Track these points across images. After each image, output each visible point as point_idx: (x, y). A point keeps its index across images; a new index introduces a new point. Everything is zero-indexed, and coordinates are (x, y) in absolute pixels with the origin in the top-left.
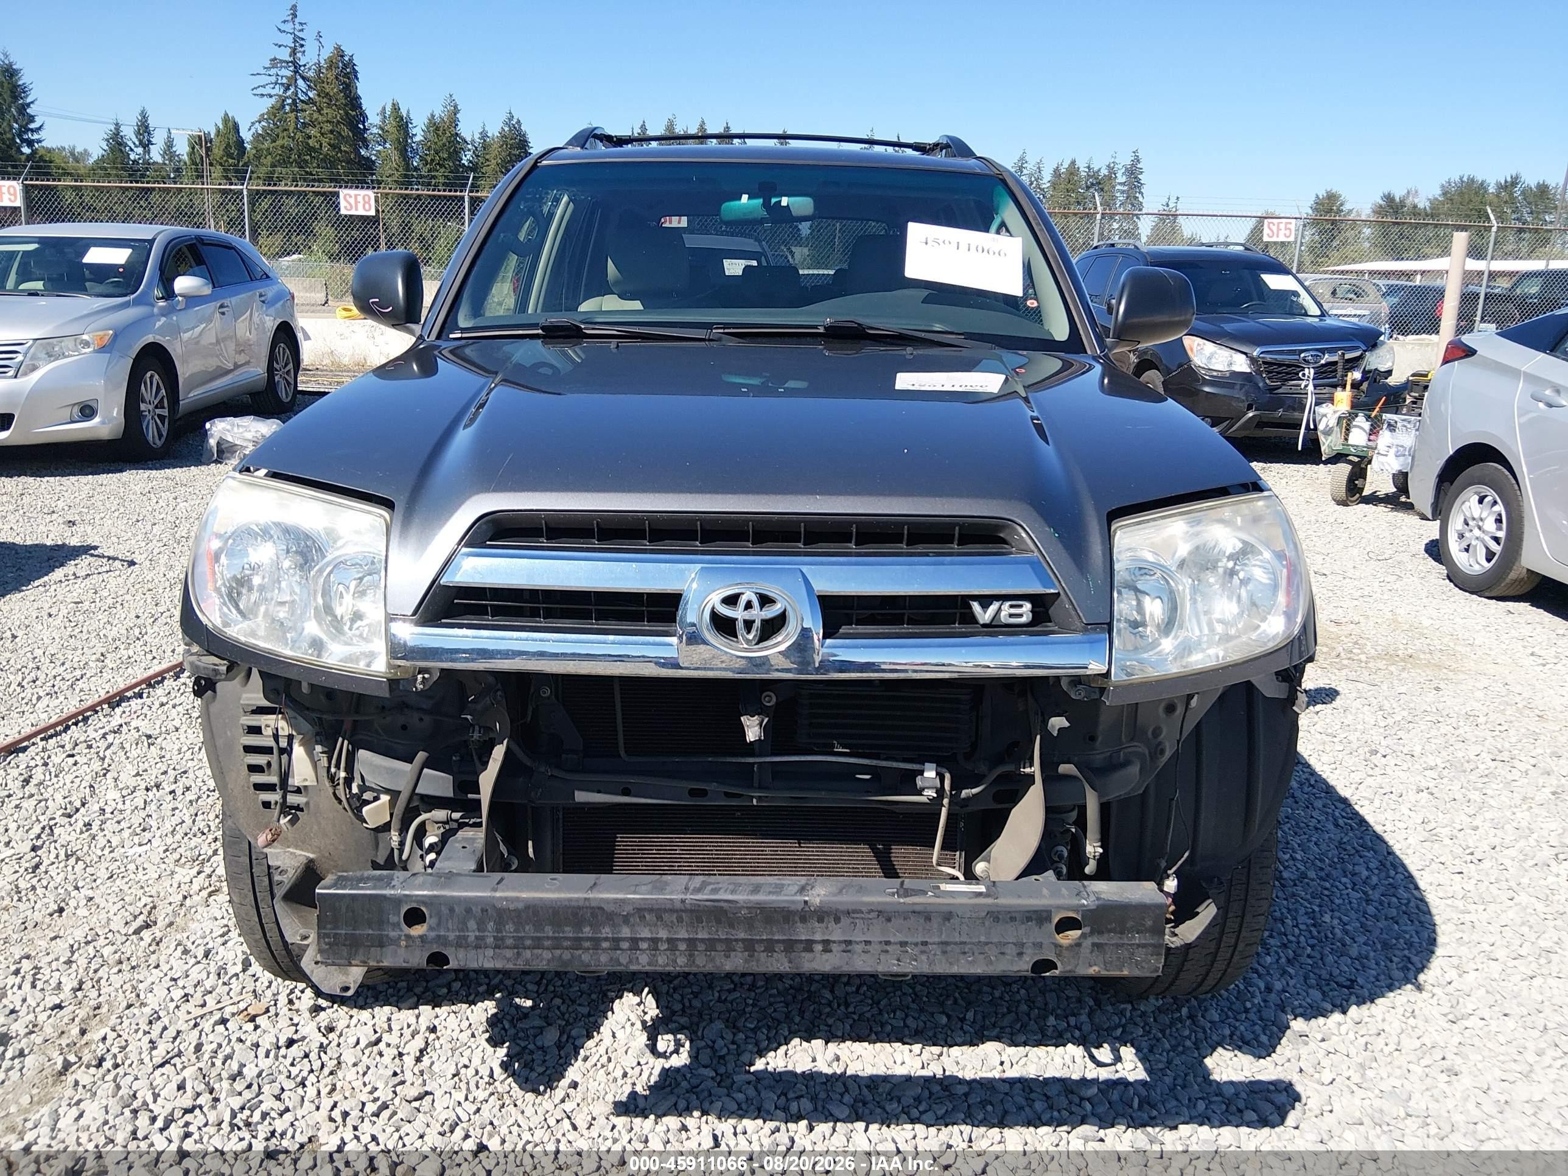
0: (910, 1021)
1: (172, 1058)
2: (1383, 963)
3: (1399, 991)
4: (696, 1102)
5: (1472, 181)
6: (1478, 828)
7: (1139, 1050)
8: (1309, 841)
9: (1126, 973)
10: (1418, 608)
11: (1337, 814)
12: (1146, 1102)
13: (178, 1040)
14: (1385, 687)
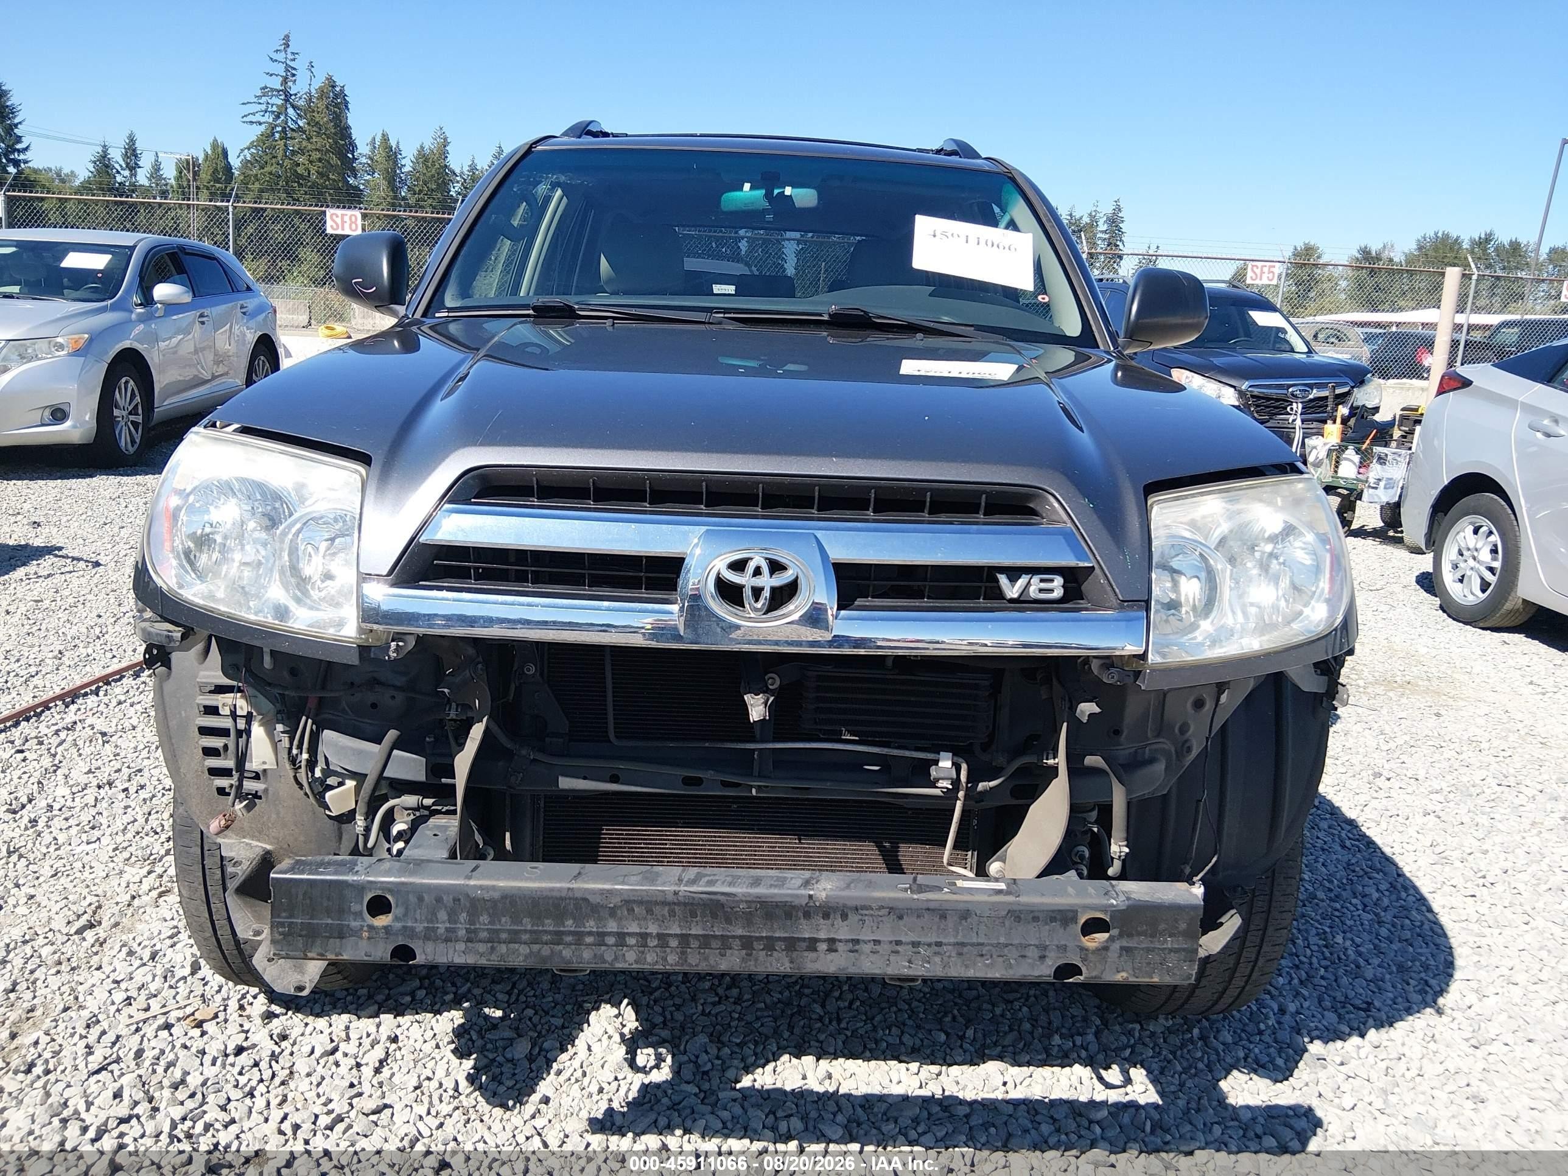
0: (906, 1038)
1: (109, 1064)
2: (1399, 986)
3: (1418, 1015)
4: (678, 1120)
5: (1446, 236)
6: (1487, 851)
7: (1149, 1072)
8: (1316, 861)
9: (1156, 979)
10: (1413, 637)
11: (1343, 835)
12: (1158, 1127)
13: (117, 1046)
14: (1384, 711)
